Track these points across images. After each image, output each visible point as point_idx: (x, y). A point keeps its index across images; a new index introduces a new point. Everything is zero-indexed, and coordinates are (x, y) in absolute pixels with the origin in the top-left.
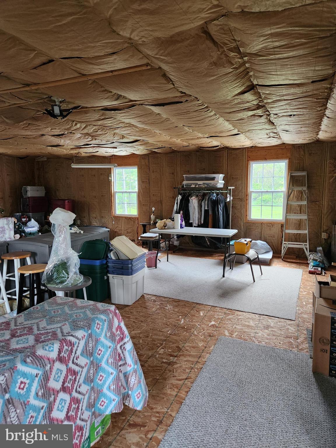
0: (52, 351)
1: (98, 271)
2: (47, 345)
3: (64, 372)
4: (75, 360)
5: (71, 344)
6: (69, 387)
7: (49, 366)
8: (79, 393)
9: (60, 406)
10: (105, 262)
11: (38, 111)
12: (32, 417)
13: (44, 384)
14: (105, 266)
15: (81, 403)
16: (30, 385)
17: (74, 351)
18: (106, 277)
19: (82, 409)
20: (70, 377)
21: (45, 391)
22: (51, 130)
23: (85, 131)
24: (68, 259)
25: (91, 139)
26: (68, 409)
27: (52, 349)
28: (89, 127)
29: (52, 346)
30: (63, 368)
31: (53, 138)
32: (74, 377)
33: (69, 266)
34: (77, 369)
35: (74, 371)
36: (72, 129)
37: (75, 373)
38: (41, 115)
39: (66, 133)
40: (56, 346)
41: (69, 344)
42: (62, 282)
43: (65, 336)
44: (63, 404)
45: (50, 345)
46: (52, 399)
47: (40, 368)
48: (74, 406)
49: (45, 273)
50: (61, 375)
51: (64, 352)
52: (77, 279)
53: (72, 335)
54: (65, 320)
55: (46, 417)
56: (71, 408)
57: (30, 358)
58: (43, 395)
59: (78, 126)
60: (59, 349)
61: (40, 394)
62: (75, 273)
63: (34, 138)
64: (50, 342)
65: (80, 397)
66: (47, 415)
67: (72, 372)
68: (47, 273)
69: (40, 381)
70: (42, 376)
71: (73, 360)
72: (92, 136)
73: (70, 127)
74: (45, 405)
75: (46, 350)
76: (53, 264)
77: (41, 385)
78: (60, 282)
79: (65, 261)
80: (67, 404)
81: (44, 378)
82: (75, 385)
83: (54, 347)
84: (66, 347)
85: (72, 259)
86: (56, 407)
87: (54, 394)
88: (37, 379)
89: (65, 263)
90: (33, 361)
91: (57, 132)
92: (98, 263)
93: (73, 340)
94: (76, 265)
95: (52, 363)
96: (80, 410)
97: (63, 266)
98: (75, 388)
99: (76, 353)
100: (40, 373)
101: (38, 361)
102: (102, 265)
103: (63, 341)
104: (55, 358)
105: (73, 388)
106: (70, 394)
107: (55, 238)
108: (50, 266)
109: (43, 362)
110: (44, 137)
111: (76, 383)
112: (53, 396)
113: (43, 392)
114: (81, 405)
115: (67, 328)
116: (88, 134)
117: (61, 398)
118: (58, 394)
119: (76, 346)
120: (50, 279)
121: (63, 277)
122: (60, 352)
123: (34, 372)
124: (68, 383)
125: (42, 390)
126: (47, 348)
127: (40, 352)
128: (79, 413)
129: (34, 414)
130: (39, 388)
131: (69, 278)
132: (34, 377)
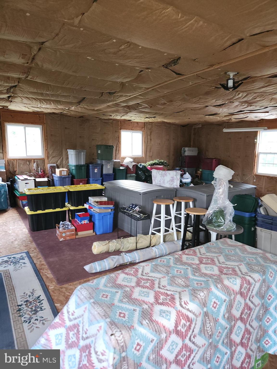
0: (236, 284)
1: (247, 222)
2: (231, 278)
3: (243, 306)
4: (251, 298)
5: (249, 283)
6: (245, 319)
7: (233, 296)
8: (251, 326)
9: (237, 332)
10: (253, 215)
11: (212, 86)
12: (220, 332)
13: (229, 310)
14: (254, 219)
15: (252, 335)
16: (220, 307)
17: (251, 290)
18: (253, 229)
19: (252, 341)
20: (246, 311)
21: (229, 315)
22: (215, 101)
23: (245, 99)
24: (225, 207)
25: (247, 106)
26: (242, 336)
27: (235, 283)
28: (249, 96)
29: (235, 280)
30: (242, 301)
31: (214, 108)
32: (249, 312)
33: (225, 214)
34: (252, 306)
35: (250, 307)
36: (234, 99)
37: (250, 309)
38: (213, 89)
39: (227, 103)
40: (238, 281)
41: (248, 282)
42: (219, 226)
43: (244, 275)
44: (240, 331)
45: (233, 279)
46: (233, 323)
47: (227, 295)
48: (246, 335)
49: (206, 216)
50: (240, 306)
51: (244, 288)
52: (231, 226)
53: (250, 276)
54: (241, 261)
55: (228, 336)
56: (244, 336)
57: (220, 285)
58: (228, 318)
59: (240, 95)
60: (241, 285)
61: (226, 316)
62: (230, 221)
63: (200, 109)
64: (232, 276)
65: (251, 330)
66: (228, 335)
67: (248, 307)
68: (207, 217)
69: (227, 306)
70: (228, 302)
71: (250, 298)
72: (250, 103)
73: (234, 97)
74: (228, 327)
75: (230, 282)
76: (213, 210)
77: (227, 309)
78: (217, 226)
79: (223, 210)
80: (242, 333)
81: (229, 305)
82: (249, 319)
83: (237, 282)
84: (245, 285)
85: (228, 209)
86: (234, 331)
87: (234, 321)
88: (225, 304)
89: (223, 211)
90: (222, 288)
91: (219, 102)
92: (247, 215)
93: (251, 281)
94: (231, 214)
95: (235, 294)
96: (250, 341)
97: (221, 213)
98: (249, 321)
99: (252, 292)
100: (227, 299)
101: (226, 289)
102: (251, 218)
103: (243, 279)
104: (237, 291)
105: (247, 321)
106: (245, 325)
107: (215, 190)
108: (210, 211)
109: (230, 292)
110: (207, 108)
111: (250, 317)
112: (234, 322)
113: (228, 316)
114: (251, 337)
115: (244, 269)
116: (246, 102)
117: (239, 325)
118: (237, 321)
119: (252, 286)
120: (210, 222)
121: (221, 222)
122: (241, 288)
123: (224, 297)
124: (245, 315)
125: (228, 314)
126: (231, 280)
127: (226, 282)
128: (250, 343)
129: (221, 331)
130: (226, 311)
131: (225, 224)
132: (223, 301)
